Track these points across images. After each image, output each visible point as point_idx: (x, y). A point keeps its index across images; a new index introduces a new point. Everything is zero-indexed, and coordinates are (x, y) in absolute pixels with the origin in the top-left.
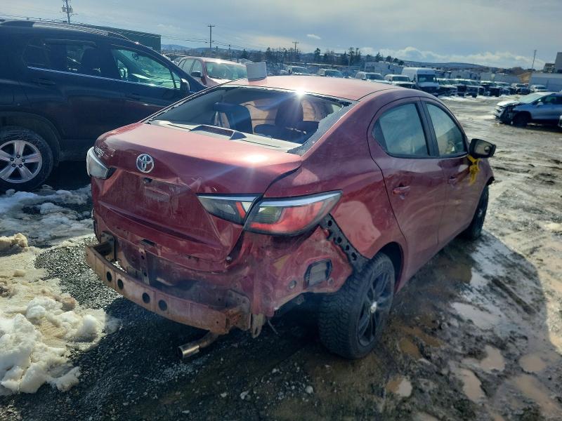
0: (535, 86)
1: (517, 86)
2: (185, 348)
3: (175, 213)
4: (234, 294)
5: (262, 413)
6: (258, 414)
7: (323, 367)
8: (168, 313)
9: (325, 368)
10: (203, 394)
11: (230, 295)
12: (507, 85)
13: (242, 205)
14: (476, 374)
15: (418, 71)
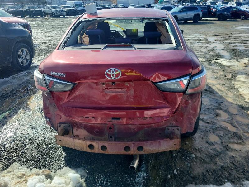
0: (120, 5)
1: (114, 5)
2: (134, 164)
3: (132, 97)
4: (170, 128)
5: (192, 175)
6: (190, 176)
7: (186, 144)
8: (145, 151)
9: (187, 144)
10: (161, 181)
11: (168, 129)
12: (110, 6)
13: (183, 82)
14: (226, 122)
15: (74, 2)
